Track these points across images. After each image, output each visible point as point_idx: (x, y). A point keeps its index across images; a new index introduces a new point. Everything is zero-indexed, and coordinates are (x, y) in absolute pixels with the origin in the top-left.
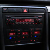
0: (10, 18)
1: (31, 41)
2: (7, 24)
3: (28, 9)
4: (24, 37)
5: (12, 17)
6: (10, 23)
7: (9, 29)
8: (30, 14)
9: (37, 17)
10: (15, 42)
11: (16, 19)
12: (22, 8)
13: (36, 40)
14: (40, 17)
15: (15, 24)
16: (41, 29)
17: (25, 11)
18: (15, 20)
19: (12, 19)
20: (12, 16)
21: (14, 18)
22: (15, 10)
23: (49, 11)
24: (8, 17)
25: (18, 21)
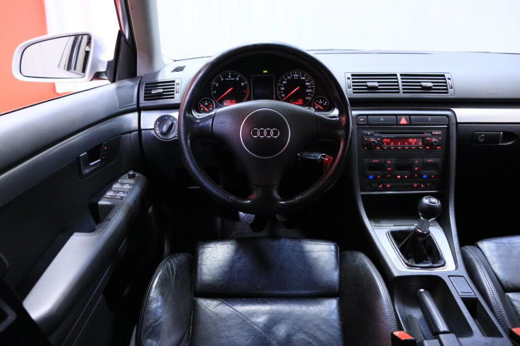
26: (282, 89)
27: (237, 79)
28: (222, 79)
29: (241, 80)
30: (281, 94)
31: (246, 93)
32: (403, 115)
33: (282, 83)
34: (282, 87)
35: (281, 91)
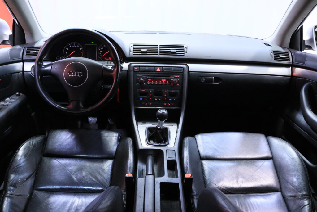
0: (141, 77)
1: (165, 104)
2: (138, 83)
3: (162, 68)
4: (156, 99)
5: (143, 77)
6: (141, 83)
7: (140, 90)
8: (167, 73)
9: (173, 77)
10: (146, 104)
11: (148, 79)
12: (155, 67)
13: (171, 104)
14: (177, 76)
15: (147, 84)
16: (178, 91)
17: (158, 70)
18: (146, 81)
19: (144, 78)
20: (143, 75)
21: (145, 78)
22: (147, 69)
23: (190, 70)
24: (139, 77)
25: (150, 81)
26: (101, 52)
27: (78, 46)
28: (70, 46)
29: (80, 47)
30: (100, 54)
31: (82, 54)
32: (159, 66)
33: (101, 49)
34: (101, 51)
35: (100, 53)
